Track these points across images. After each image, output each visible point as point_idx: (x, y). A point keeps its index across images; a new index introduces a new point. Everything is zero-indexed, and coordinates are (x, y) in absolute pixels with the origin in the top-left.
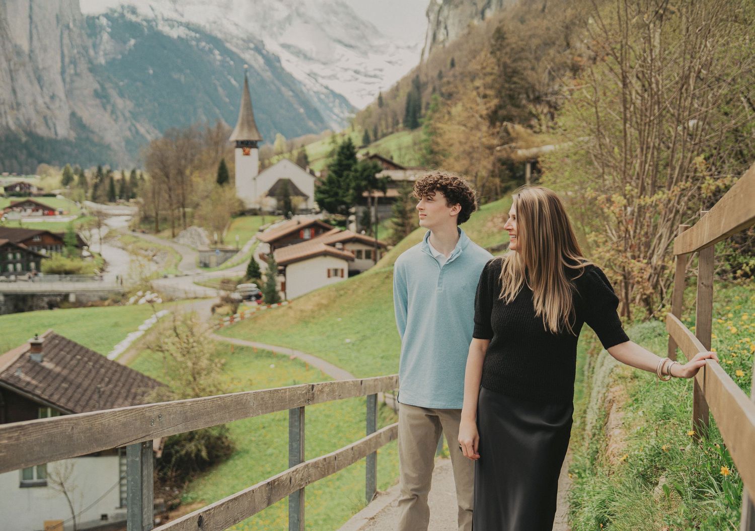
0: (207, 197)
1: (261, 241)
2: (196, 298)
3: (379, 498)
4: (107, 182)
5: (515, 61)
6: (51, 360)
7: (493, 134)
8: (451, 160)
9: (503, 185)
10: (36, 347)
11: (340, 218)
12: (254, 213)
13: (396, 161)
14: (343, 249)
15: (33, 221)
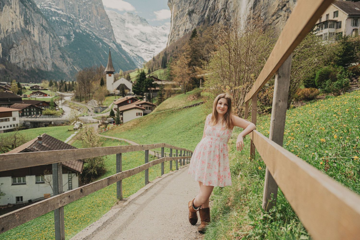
0: (97, 90)
1: (115, 104)
2: (93, 123)
3: (149, 184)
4: (64, 85)
5: (196, 47)
6: (45, 143)
7: (190, 70)
8: (176, 78)
9: (193, 86)
10: (40, 139)
11: (141, 96)
12: (112, 95)
13: (159, 78)
14: (141, 107)
15: (40, 98)
